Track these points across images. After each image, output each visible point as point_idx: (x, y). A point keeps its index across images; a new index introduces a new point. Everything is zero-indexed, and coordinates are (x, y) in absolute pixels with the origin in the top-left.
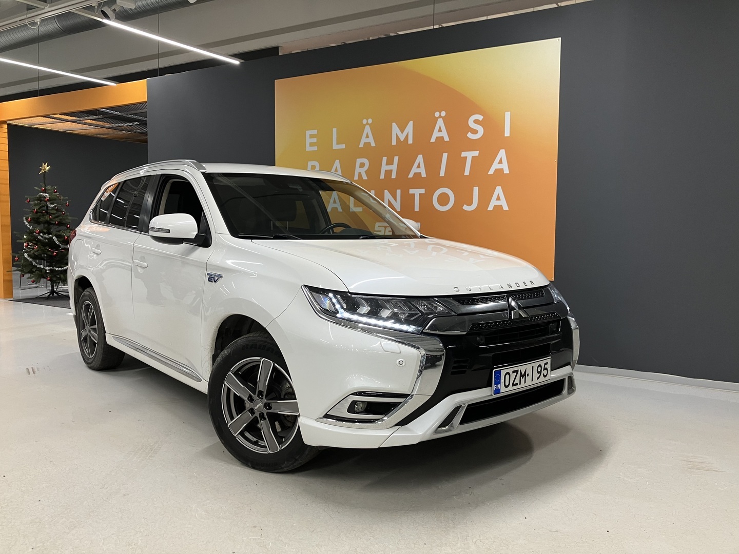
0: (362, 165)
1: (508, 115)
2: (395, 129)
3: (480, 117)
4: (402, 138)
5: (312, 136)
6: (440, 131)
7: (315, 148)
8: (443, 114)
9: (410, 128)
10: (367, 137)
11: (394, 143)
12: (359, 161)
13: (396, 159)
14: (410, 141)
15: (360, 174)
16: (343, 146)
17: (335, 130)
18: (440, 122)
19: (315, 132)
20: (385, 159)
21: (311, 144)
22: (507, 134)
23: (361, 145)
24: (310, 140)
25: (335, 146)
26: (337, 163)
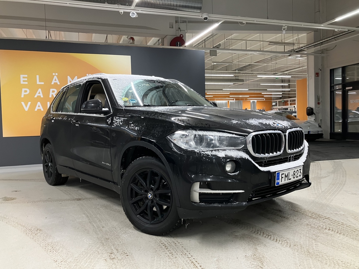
0: (53, 92)
2: (69, 78)
5: (24, 77)
7: (27, 83)
9: (76, 78)
10: (55, 80)
12: (51, 90)
15: (52, 95)
16: (43, 83)
17: (38, 76)
19: (26, 76)
21: (24, 81)
23: (53, 83)
24: (23, 79)
25: (38, 83)
26: (40, 90)
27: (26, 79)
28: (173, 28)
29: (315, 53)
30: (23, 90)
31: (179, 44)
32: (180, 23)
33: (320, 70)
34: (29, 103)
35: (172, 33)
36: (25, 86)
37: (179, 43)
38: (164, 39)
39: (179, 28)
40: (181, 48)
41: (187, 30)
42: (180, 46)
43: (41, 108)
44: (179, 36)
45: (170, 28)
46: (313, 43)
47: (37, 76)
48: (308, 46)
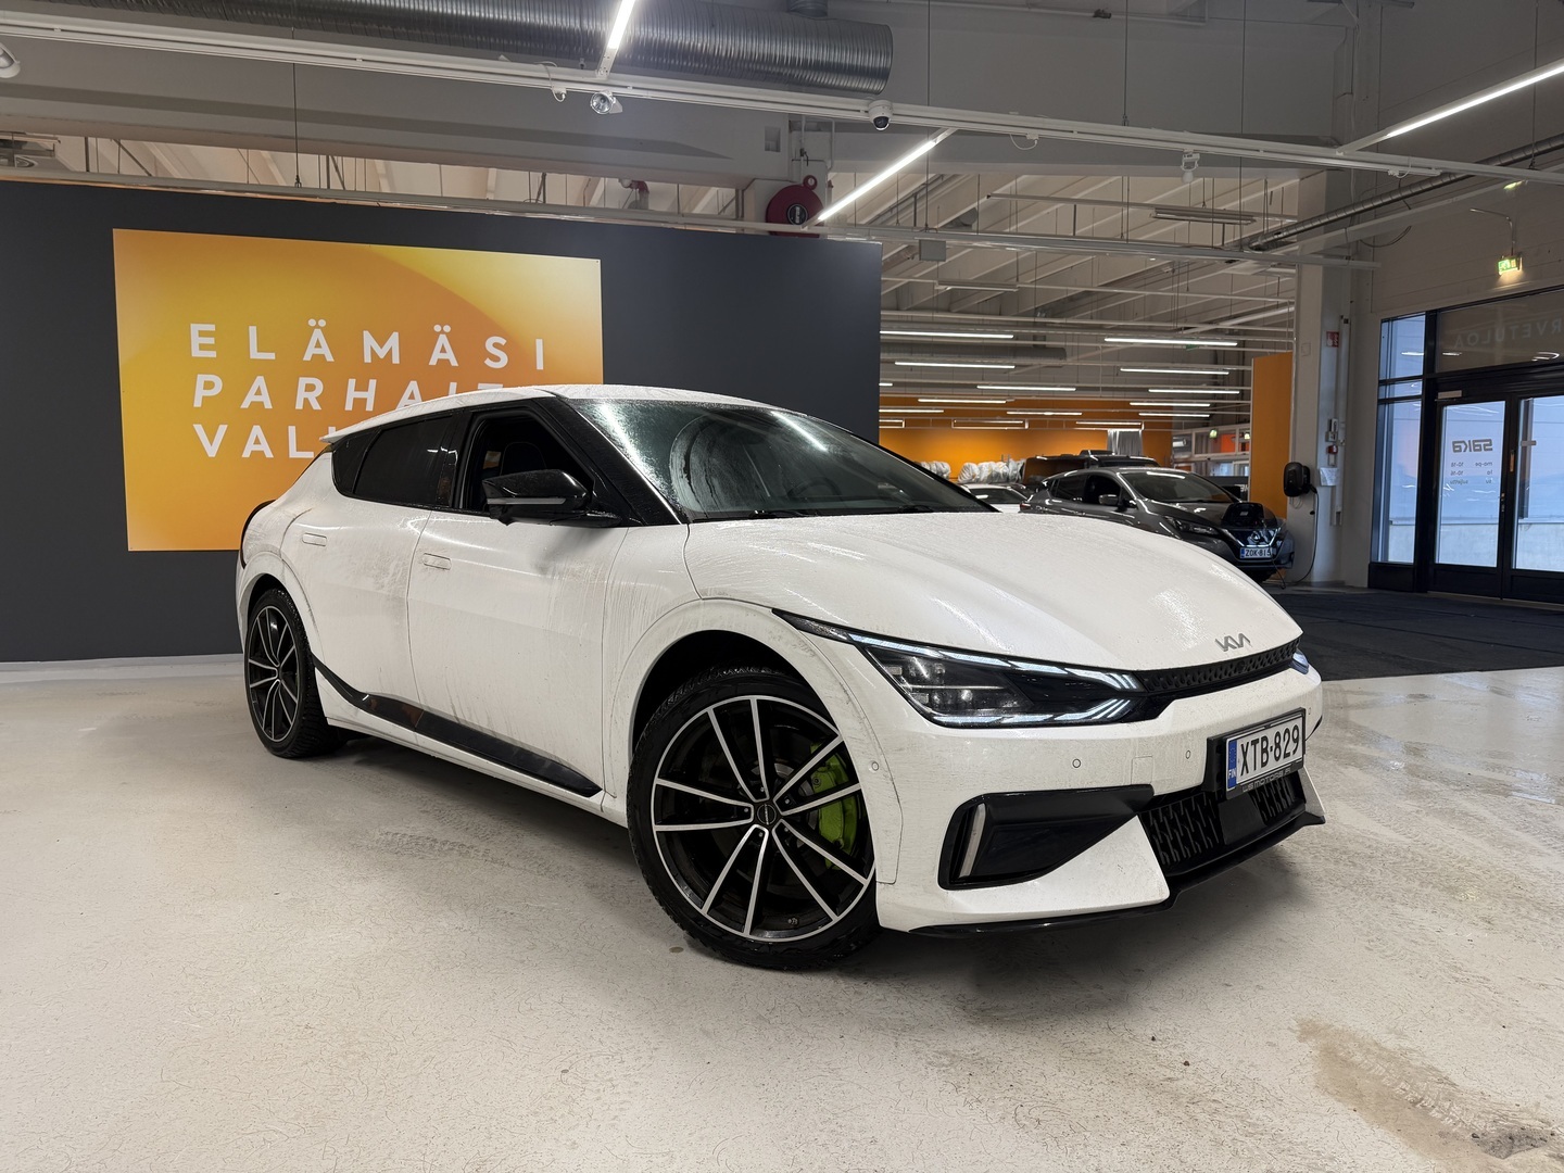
0: (310, 388)
1: (539, 344)
2: (369, 340)
3: (503, 341)
4: (382, 353)
5: (202, 334)
6: (443, 351)
7: (213, 354)
8: (447, 329)
9: (394, 341)
10: (318, 346)
11: (368, 359)
12: (303, 381)
13: (373, 383)
14: (396, 360)
15: (306, 400)
16: (272, 356)
18: (443, 340)
19: (212, 328)
20: (352, 383)
21: (203, 347)
22: (540, 366)
23: (307, 357)
24: (200, 339)
25: (255, 354)
26: (260, 382)
27: (211, 341)
28: (778, 150)
29: (1327, 254)
30: (201, 379)
31: (798, 213)
32: (805, 130)
33: (1346, 321)
34: (222, 429)
35: (775, 171)
36: (206, 366)
37: (798, 209)
38: (743, 191)
39: (802, 153)
40: (805, 229)
41: (831, 158)
42: (802, 221)
43: (265, 447)
44: (801, 182)
45: (767, 149)
46: (1320, 217)
47: (250, 328)
48: (1303, 229)
